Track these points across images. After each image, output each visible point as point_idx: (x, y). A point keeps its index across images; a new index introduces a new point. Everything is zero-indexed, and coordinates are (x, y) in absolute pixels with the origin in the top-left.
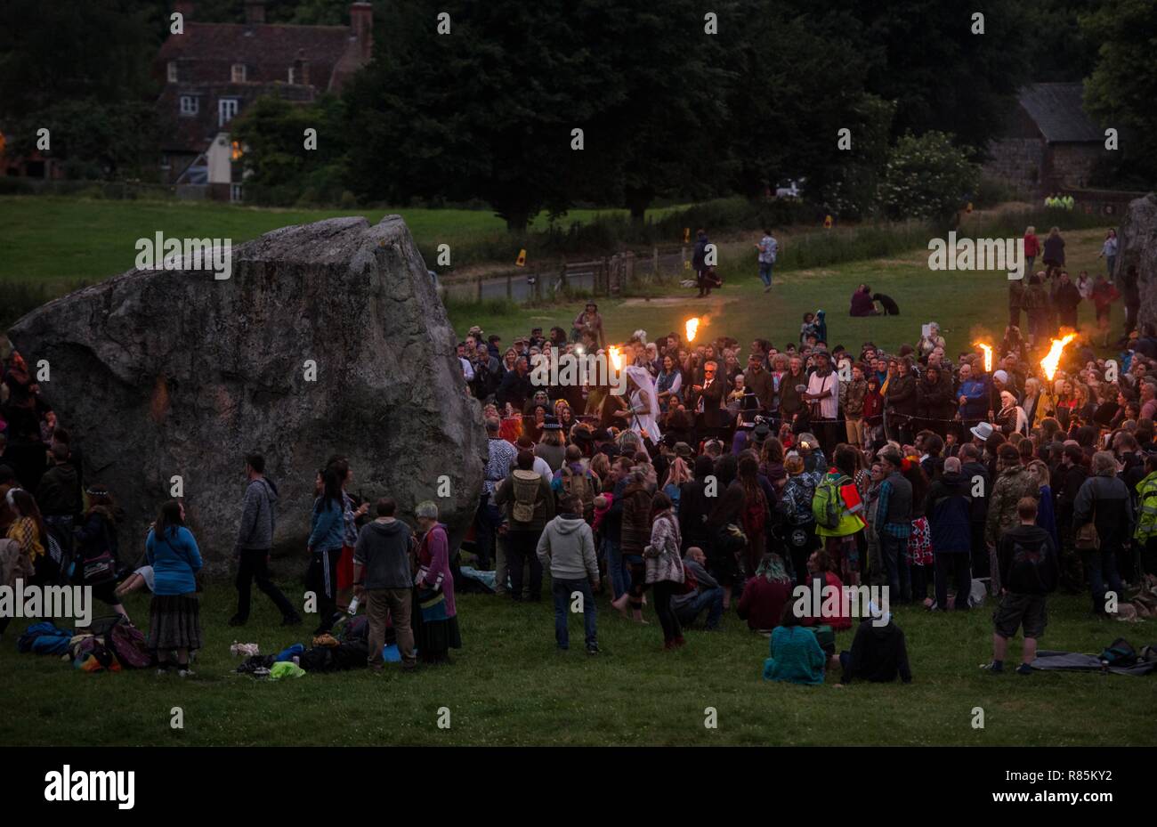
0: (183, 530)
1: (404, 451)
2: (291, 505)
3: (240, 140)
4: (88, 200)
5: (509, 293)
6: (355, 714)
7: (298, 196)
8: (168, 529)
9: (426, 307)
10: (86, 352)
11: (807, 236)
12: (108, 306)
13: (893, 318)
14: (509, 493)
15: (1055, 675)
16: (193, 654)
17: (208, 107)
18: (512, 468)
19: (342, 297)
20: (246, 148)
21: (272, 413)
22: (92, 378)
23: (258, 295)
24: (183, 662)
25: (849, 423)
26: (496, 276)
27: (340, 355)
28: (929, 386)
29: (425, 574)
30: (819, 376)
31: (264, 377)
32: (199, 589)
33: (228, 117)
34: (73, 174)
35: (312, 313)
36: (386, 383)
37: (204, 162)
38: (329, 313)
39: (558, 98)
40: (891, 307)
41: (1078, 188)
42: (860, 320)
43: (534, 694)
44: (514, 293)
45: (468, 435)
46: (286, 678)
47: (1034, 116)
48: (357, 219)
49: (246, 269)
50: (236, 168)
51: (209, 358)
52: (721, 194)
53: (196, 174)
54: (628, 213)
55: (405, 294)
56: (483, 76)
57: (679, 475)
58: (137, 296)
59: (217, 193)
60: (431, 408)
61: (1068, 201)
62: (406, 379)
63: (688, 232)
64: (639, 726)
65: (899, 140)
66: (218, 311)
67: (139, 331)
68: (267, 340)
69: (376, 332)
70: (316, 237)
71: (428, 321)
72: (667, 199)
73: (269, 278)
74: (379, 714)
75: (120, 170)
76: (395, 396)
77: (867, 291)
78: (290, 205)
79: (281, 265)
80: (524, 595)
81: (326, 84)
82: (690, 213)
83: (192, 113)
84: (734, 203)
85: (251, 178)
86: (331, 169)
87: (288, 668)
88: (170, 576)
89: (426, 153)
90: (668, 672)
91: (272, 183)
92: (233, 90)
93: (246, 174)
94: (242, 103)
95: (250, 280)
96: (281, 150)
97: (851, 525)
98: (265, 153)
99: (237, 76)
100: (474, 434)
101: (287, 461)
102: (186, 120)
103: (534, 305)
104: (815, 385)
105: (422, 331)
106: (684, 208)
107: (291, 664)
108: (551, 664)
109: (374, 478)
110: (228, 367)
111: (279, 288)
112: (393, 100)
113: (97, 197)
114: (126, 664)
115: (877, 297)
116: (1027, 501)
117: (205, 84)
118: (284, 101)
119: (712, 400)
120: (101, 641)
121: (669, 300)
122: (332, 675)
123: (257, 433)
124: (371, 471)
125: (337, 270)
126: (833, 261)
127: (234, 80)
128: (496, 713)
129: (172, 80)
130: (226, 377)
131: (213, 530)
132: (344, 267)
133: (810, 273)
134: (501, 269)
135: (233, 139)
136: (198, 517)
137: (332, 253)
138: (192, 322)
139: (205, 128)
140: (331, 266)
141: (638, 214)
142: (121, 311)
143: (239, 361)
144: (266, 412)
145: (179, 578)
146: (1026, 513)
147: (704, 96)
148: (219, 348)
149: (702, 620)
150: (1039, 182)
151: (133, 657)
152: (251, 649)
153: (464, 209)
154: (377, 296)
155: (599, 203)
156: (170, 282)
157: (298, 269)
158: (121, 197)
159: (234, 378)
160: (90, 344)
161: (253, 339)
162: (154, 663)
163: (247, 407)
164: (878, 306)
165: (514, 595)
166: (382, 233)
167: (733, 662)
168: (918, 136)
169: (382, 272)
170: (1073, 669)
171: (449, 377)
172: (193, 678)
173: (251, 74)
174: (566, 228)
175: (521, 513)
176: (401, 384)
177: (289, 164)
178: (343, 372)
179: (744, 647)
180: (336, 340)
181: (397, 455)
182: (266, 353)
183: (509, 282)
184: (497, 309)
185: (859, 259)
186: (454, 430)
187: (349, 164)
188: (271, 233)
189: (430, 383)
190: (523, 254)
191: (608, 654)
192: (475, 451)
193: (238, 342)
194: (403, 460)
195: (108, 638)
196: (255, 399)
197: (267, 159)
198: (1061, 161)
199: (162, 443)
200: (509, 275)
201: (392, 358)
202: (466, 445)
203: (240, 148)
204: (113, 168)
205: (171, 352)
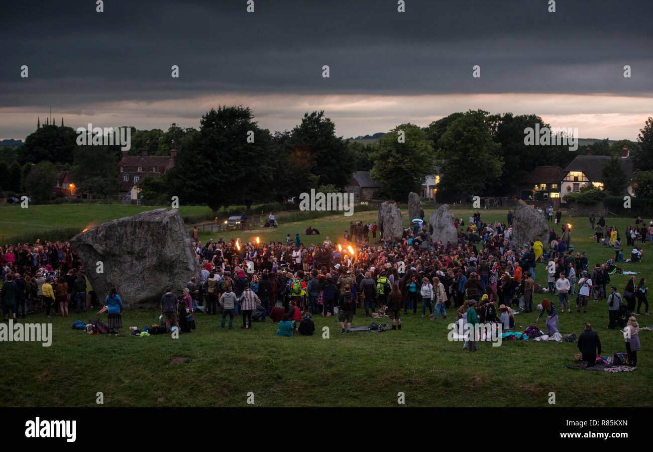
0: (117, 295)
1: (178, 273)
2: (146, 289)
3: (140, 188)
4: (98, 205)
5: (212, 229)
6: (163, 346)
7: (155, 203)
8: (113, 295)
9: (184, 233)
10: (91, 246)
11: (295, 213)
12: (97, 234)
13: (318, 235)
14: (207, 285)
15: (356, 333)
16: (119, 329)
17: (131, 179)
18: (208, 278)
19: (160, 231)
20: (141, 190)
21: (141, 263)
22: (92, 254)
23: (137, 230)
24: (116, 331)
25: (304, 264)
26: (209, 224)
27: (160, 247)
28: (324, 254)
29: (188, 310)
30: (295, 251)
31: (139, 253)
32: (121, 312)
33: (137, 181)
34: (94, 198)
35: (152, 235)
36: (173, 254)
37: (130, 194)
38: (157, 235)
39: (226, 175)
40: (317, 232)
41: (369, 200)
42: (309, 236)
43: (213, 340)
44: (213, 229)
45: (196, 269)
46: (145, 336)
47: (357, 180)
48: (165, 209)
49: (134, 223)
50: (139, 195)
51: (124, 248)
52: (271, 201)
53: (128, 197)
54: (246, 207)
55: (178, 230)
56: (206, 170)
57: (255, 279)
58: (104, 231)
59: (134, 202)
60: (185, 261)
61: (367, 203)
62: (178, 253)
63: (262, 212)
64: (242, 348)
65: (320, 186)
66: (127, 235)
67: (105, 240)
68: (140, 243)
69: (170, 240)
70: (153, 214)
71: (184, 237)
72: (257, 203)
73: (140, 225)
74: (169, 346)
75: (107, 196)
76: (175, 258)
77: (310, 228)
78: (153, 205)
79: (144, 222)
80: (211, 313)
81: (164, 172)
82: (263, 207)
83: (127, 180)
84: (275, 204)
85: (142, 198)
86: (164, 195)
87: (145, 334)
88: (113, 308)
89: (190, 191)
90: (250, 334)
91: (148, 199)
92: (138, 174)
93: (141, 197)
94: (140, 178)
95: (135, 226)
96: (151, 190)
97: (303, 293)
98: (147, 191)
99: (139, 170)
100: (197, 268)
101: (145, 276)
102: (125, 182)
103: (219, 232)
104: (294, 254)
105: (183, 240)
106: (261, 205)
107: (146, 332)
108: (218, 332)
109: (170, 281)
110: (129, 250)
111: (143, 228)
112: (180, 176)
113: (101, 204)
114: (101, 333)
115: (314, 230)
116: (347, 286)
117: (130, 172)
118: (152, 177)
119: (265, 258)
120: (94, 326)
121: (257, 231)
122: (158, 336)
123: (137, 269)
124: (169, 279)
125: (159, 223)
126: (302, 220)
127: (139, 171)
128: (202, 345)
129: (122, 171)
130: (129, 253)
131: (125, 295)
132: (161, 222)
133: (296, 223)
134: (210, 222)
135: (138, 187)
136: (121, 292)
137: (158, 218)
138: (119, 238)
139: (131, 184)
140: (157, 222)
141: (249, 207)
142: (100, 235)
143: (132, 249)
144: (140, 262)
145: (115, 308)
146: (347, 289)
147: (266, 174)
148: (127, 245)
149: (260, 319)
150: (359, 198)
151: (103, 331)
152: (135, 328)
153: (201, 206)
154: (170, 230)
155: (238, 204)
156: (113, 227)
157: (148, 223)
158: (107, 204)
159: (131, 253)
160: (91, 244)
161: (136, 242)
162: (108, 332)
163: (134, 261)
164: (314, 232)
165: (209, 313)
166: (171, 213)
167: (268, 331)
168: (325, 185)
169: (171, 224)
170: (361, 331)
171: (190, 253)
172: (119, 336)
173: (143, 169)
174: (229, 211)
175: (210, 290)
176: (177, 254)
177: (153, 194)
178: (161, 251)
179: (272, 327)
180: (159, 242)
181: (176, 274)
182: (139, 246)
183: (212, 227)
184: (209, 234)
185: (309, 219)
186: (192, 267)
187: (168, 194)
188: (141, 213)
189: (185, 254)
190: (216, 218)
191: (234, 329)
192: (197, 273)
193: (132, 243)
194: (177, 276)
195: (96, 325)
196: (136, 259)
197: (147, 193)
198: (365, 192)
199: (111, 271)
200: (212, 224)
201: (174, 247)
202: (195, 271)
203: (140, 190)
204: (105, 196)
205: (113, 246)
